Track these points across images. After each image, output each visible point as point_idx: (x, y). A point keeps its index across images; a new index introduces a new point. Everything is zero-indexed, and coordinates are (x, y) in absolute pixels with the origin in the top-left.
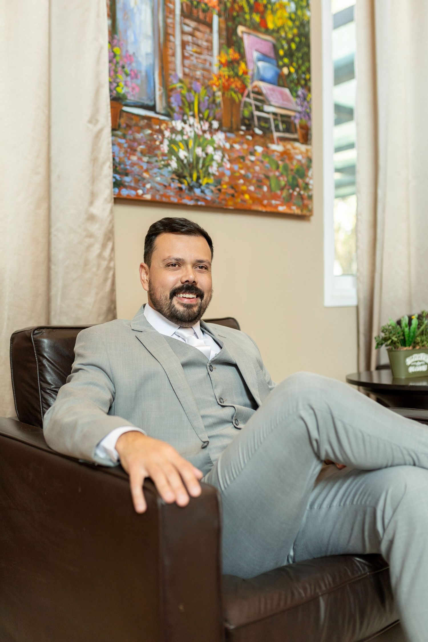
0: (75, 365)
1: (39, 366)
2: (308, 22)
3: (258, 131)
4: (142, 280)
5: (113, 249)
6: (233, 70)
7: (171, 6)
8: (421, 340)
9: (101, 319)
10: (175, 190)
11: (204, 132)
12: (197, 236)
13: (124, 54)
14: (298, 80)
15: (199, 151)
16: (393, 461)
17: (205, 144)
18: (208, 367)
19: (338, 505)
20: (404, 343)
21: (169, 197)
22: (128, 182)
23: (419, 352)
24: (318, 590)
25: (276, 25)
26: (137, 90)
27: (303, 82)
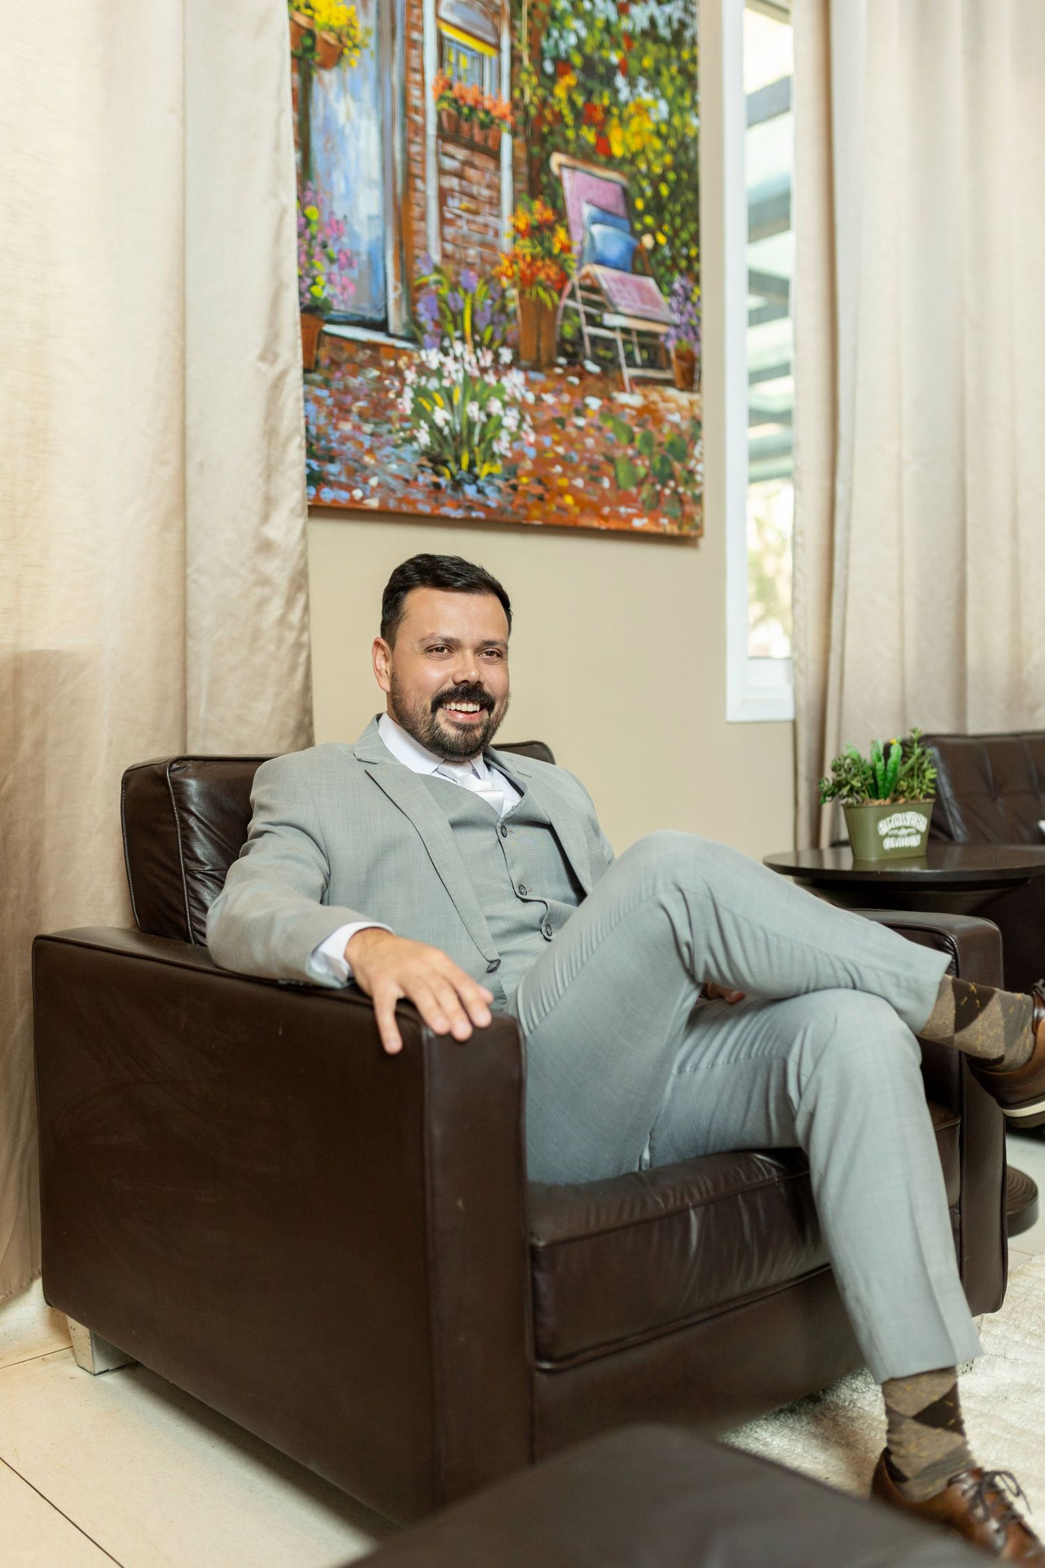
0: (256, 824)
1: (182, 829)
2: (695, 139)
3: (591, 367)
4: (378, 671)
5: (306, 608)
6: (542, 244)
7: (418, 119)
8: (908, 787)
9: (285, 744)
10: (427, 489)
11: (484, 370)
12: (484, 594)
13: (326, 219)
14: (673, 259)
15: (473, 410)
16: (817, 980)
17: (485, 396)
18: (499, 830)
19: (726, 1062)
20: (875, 792)
21: (414, 502)
22: (334, 475)
23: (903, 810)
24: (687, 1199)
25: (628, 148)
26: (351, 290)
27: (683, 263)
